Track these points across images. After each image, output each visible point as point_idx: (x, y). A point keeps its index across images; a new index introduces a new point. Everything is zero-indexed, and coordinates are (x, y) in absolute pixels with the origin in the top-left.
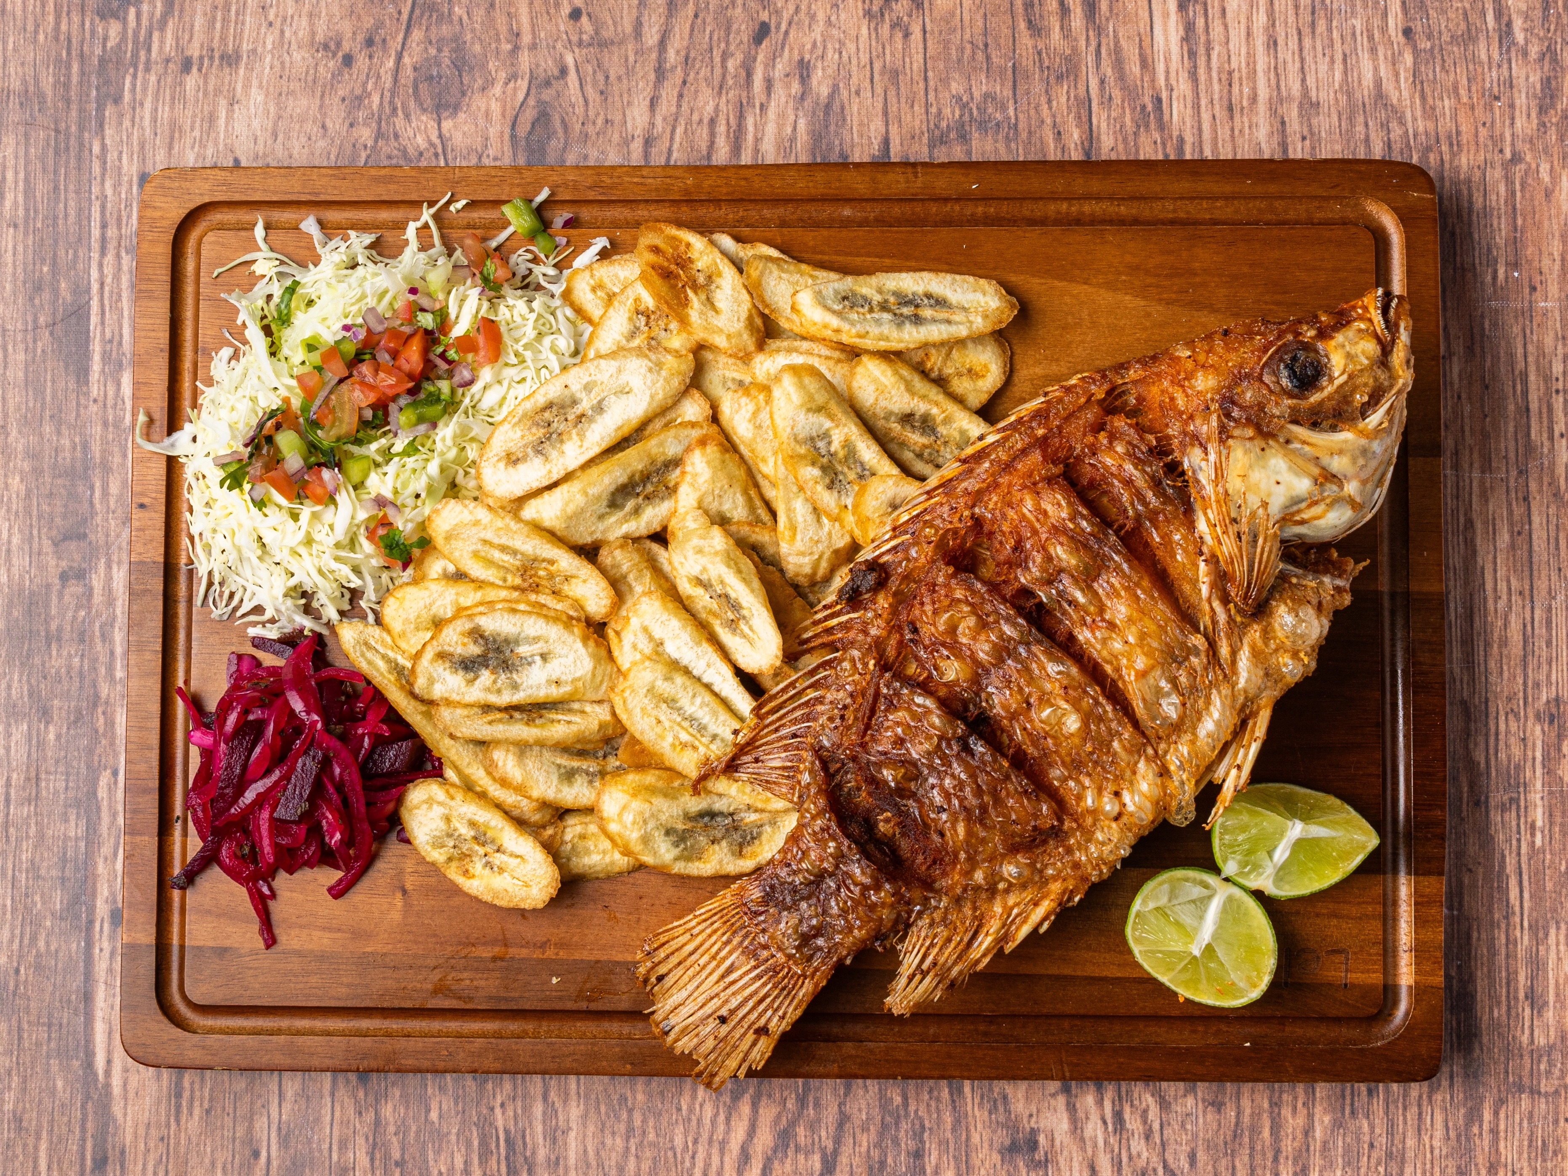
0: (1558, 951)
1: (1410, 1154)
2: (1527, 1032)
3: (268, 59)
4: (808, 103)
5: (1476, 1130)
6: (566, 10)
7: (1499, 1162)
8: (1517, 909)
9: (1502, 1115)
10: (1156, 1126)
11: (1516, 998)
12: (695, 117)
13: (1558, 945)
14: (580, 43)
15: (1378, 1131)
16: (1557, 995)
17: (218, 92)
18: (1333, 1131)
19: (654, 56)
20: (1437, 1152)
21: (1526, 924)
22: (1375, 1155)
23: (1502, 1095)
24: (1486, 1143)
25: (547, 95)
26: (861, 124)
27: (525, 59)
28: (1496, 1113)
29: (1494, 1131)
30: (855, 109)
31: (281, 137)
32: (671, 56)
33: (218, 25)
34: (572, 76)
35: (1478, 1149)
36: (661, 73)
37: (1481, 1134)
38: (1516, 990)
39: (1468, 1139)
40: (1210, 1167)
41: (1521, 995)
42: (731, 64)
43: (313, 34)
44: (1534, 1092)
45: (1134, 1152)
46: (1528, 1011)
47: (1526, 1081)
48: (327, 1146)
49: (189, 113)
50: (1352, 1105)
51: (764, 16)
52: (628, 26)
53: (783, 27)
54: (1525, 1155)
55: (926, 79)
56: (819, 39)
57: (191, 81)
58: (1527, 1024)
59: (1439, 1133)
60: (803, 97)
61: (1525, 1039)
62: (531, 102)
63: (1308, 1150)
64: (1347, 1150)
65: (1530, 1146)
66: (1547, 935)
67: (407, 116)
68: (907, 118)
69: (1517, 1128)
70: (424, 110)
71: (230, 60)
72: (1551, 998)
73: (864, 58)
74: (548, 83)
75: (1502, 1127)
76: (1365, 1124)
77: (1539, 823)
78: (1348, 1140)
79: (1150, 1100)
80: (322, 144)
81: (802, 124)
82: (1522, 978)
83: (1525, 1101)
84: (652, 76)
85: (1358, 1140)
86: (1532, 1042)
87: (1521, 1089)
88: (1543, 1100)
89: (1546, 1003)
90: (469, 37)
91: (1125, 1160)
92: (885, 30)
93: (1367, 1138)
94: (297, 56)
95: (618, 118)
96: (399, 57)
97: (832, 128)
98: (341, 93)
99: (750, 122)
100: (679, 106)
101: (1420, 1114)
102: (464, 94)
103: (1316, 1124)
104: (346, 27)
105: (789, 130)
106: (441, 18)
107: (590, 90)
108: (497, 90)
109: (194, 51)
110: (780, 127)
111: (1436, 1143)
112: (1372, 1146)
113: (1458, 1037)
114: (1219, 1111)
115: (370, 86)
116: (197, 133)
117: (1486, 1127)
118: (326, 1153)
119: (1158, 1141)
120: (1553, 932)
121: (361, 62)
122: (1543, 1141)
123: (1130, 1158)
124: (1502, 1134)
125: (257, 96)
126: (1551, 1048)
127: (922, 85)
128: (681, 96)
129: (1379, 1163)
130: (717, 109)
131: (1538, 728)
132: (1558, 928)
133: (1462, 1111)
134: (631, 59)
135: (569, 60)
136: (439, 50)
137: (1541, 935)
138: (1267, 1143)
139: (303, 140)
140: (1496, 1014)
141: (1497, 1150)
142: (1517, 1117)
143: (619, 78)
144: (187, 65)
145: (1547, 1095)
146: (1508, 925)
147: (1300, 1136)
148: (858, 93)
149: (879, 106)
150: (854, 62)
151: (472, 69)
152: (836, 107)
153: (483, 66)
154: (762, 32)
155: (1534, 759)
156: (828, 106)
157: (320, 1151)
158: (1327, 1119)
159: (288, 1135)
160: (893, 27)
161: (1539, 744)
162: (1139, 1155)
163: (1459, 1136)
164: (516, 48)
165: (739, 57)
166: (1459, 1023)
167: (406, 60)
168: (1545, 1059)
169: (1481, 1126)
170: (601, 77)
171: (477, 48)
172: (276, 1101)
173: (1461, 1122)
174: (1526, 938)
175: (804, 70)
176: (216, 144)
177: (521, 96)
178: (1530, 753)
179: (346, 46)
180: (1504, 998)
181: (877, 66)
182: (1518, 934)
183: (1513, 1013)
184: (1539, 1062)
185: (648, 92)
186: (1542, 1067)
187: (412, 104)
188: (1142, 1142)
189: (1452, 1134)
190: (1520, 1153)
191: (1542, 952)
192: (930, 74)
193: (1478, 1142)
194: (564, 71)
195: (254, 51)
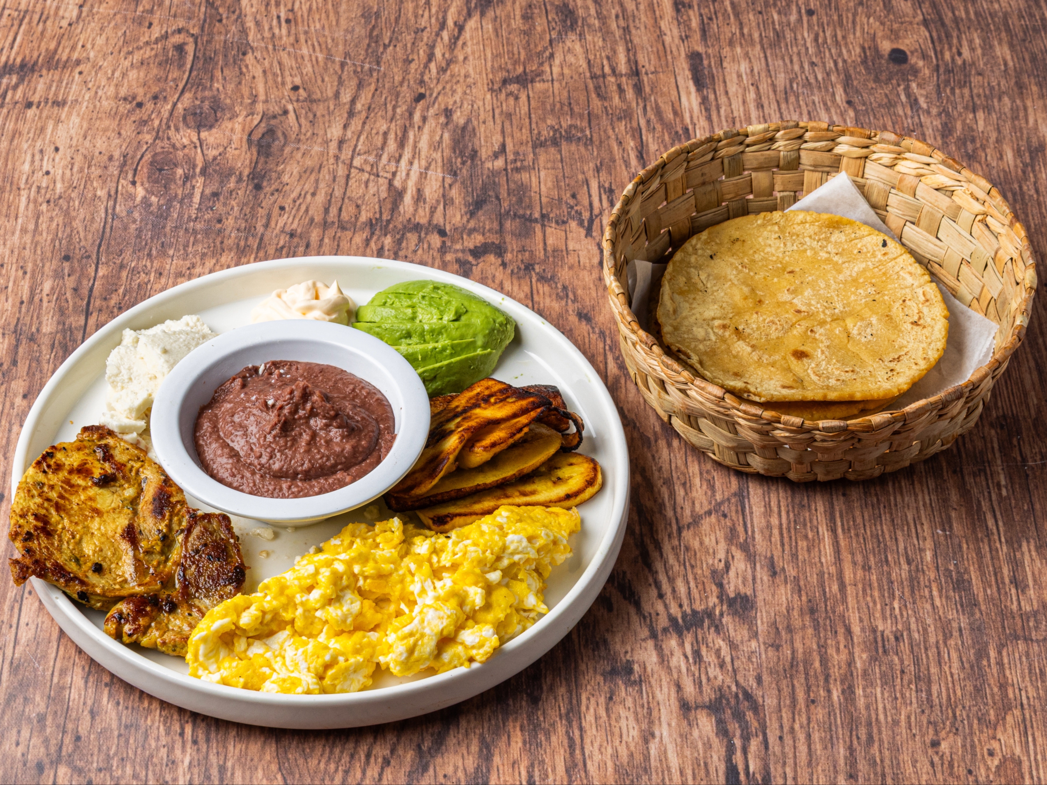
0: (1031, 556)
1: (935, 678)
2: (1015, 603)
3: (85, 104)
4: (451, 126)
5: (985, 662)
6: (289, 86)
7: (1007, 683)
8: (995, 531)
9: (1004, 653)
10: (728, 659)
11: (1003, 583)
12: (374, 131)
13: (1030, 551)
14: (298, 100)
15: (906, 663)
16: (1035, 581)
17: (48, 117)
18: (870, 664)
19: (347, 106)
20: (956, 677)
21: (1003, 540)
22: (906, 678)
23: (1003, 641)
24: (995, 671)
25: (273, 122)
26: (486, 137)
27: (260, 107)
28: (1000, 653)
29: (1000, 664)
30: (482, 130)
31: (89, 138)
32: (359, 106)
33: (53, 89)
34: (292, 116)
35: (989, 676)
36: (351, 114)
37: (989, 665)
38: (1003, 578)
39: (980, 668)
40: (774, 685)
41: (1007, 581)
42: (399, 111)
43: (117, 93)
44: (1028, 639)
45: (711, 675)
46: (1013, 591)
47: (1020, 632)
48: (50, 672)
49: (27, 126)
50: (884, 646)
51: (422, 91)
52: (330, 93)
53: (435, 95)
54: (1027, 679)
55: (530, 118)
56: (458, 100)
57: (30, 113)
58: (1014, 598)
59: (956, 665)
60: (447, 124)
61: (1015, 607)
62: (263, 125)
63: (852, 675)
64: (883, 675)
65: (1030, 672)
66: (1020, 546)
67: (177, 130)
68: (517, 135)
69: (1018, 662)
70: (189, 127)
71: (59, 104)
72: (1031, 583)
73: (489, 107)
74: (274, 117)
75: (1006, 661)
76: (896, 659)
77: (1003, 482)
78: (884, 668)
79: (721, 643)
80: (117, 141)
81: (446, 136)
82: (1005, 571)
83: (1021, 645)
84: (346, 115)
85: (892, 669)
86: (1020, 609)
87: (1017, 638)
88: (1035, 644)
89: (1027, 586)
90: (223, 96)
91: (704, 680)
92: (503, 96)
93: (898, 667)
94: (105, 103)
95: (321, 133)
96: (175, 105)
97: (467, 138)
98: (133, 119)
99: (411, 135)
100: (363, 126)
101: (939, 653)
102: (217, 121)
103: (857, 659)
104: (140, 92)
105: (438, 138)
106: (205, 88)
107: (303, 121)
108: (240, 119)
109: (36, 99)
110: (431, 137)
111: (955, 671)
112: (903, 672)
113: (962, 606)
114: (778, 650)
115: (153, 116)
116: (31, 135)
117: (993, 661)
118: (48, 678)
119: (730, 668)
120: (1024, 544)
121: (149, 106)
122: (1041, 670)
123: (709, 679)
124: (1007, 666)
125: (75, 120)
126: (1035, 614)
127: (527, 120)
128: (364, 123)
129: (910, 682)
130: (389, 129)
131: (993, 432)
132: (1028, 542)
133: (972, 651)
134: (332, 107)
135: (290, 107)
136: (202, 102)
137: (1016, 546)
138: (819, 670)
139: (104, 139)
140: (989, 592)
141: (1004, 675)
142: (1017, 655)
143: (323, 116)
144: (29, 105)
145: (1037, 641)
146: (989, 541)
147: (844, 666)
148: (484, 122)
149: (499, 128)
150: (482, 109)
151: (223, 110)
152: (470, 128)
153: (231, 108)
154: (420, 97)
155: (993, 448)
156: (464, 128)
157: (44, 676)
158: (864, 656)
159: (18, 666)
160: (507, 95)
161: (995, 440)
162: (715, 678)
163: (972, 667)
164: (254, 102)
165: (404, 108)
166: (961, 598)
167: (179, 105)
168: (1032, 619)
169: (989, 661)
170: (311, 116)
171: (228, 101)
172: (12, 645)
173: (972, 657)
174: (1005, 548)
175: (448, 113)
176: (44, 140)
177: (256, 122)
178: (989, 445)
179: (139, 99)
180: (993, 583)
181: (497, 112)
182: (998, 545)
183: (1002, 591)
184: (1028, 621)
185: (343, 121)
186: (1031, 624)
187: (181, 124)
188: (718, 669)
189: (967, 665)
190: (1023, 678)
191: (1018, 555)
192: (533, 116)
193: (988, 670)
194: (286, 112)
195: (76, 101)
